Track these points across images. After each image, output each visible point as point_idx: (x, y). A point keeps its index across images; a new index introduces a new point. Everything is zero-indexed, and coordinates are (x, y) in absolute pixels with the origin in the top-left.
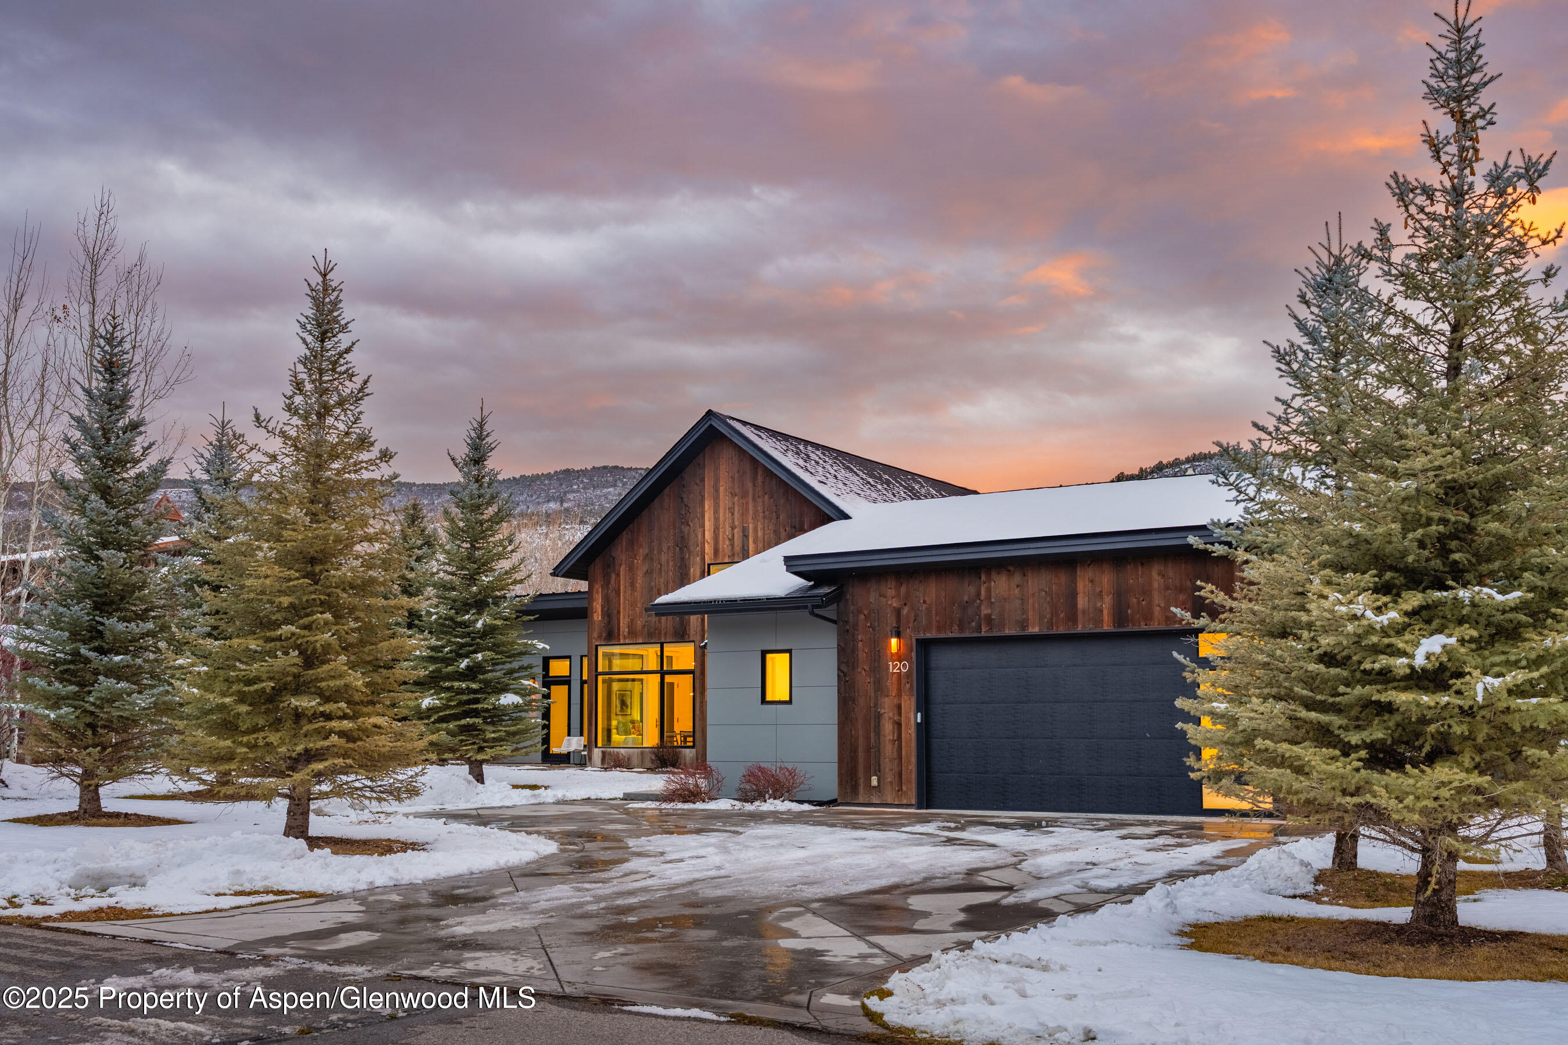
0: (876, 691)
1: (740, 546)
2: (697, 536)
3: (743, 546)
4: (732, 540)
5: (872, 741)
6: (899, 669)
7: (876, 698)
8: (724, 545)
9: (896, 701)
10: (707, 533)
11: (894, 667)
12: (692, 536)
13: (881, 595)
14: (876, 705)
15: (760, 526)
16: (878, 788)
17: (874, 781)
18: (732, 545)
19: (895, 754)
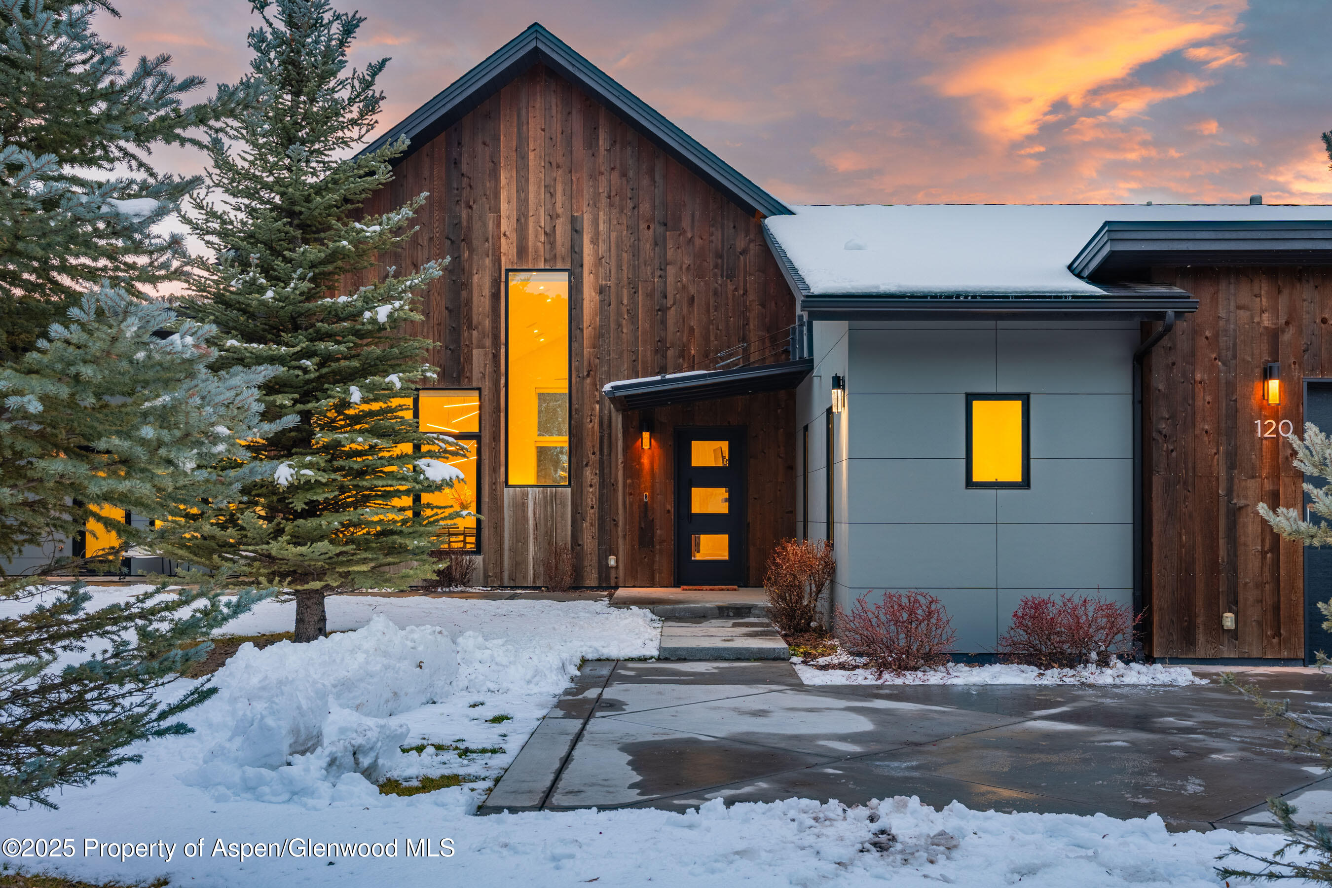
0: (1232, 465)
1: (568, 244)
2: (485, 225)
3: (572, 247)
4: (550, 235)
5: (1222, 553)
6: (1276, 431)
7: (1230, 479)
8: (535, 240)
9: (1268, 486)
10: (504, 222)
11: (1265, 428)
12: (477, 226)
13: (1239, 307)
14: (1230, 492)
15: (602, 217)
16: (1234, 634)
17: (1229, 620)
18: (552, 244)
19: (1267, 575)
